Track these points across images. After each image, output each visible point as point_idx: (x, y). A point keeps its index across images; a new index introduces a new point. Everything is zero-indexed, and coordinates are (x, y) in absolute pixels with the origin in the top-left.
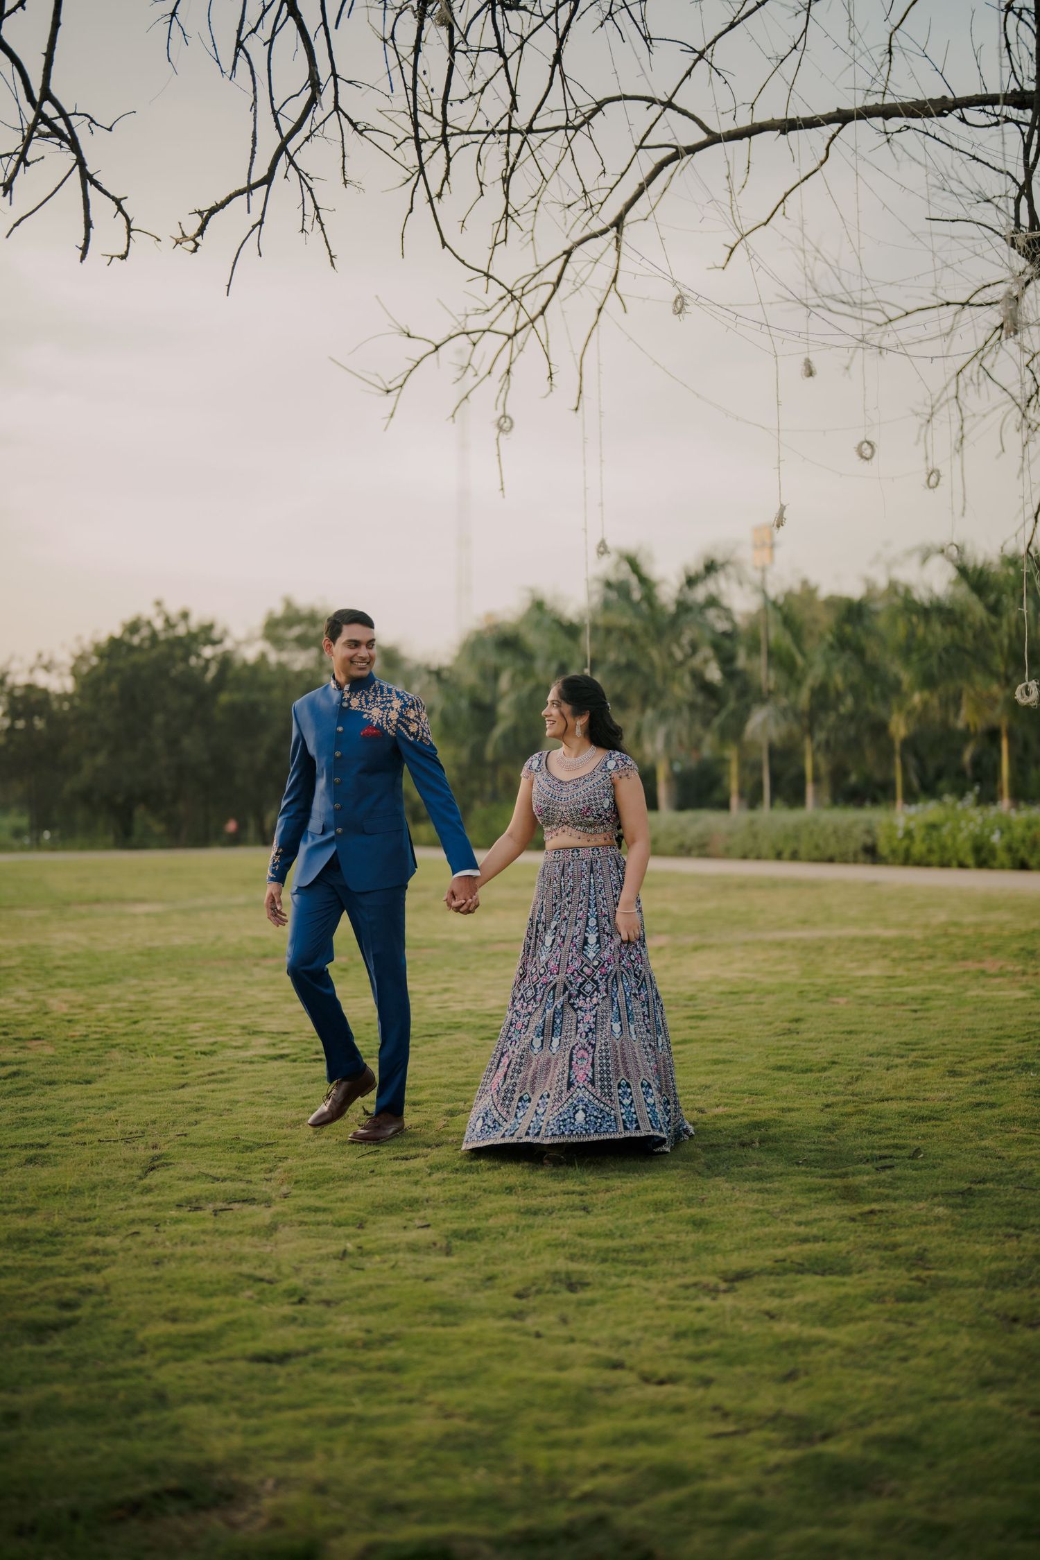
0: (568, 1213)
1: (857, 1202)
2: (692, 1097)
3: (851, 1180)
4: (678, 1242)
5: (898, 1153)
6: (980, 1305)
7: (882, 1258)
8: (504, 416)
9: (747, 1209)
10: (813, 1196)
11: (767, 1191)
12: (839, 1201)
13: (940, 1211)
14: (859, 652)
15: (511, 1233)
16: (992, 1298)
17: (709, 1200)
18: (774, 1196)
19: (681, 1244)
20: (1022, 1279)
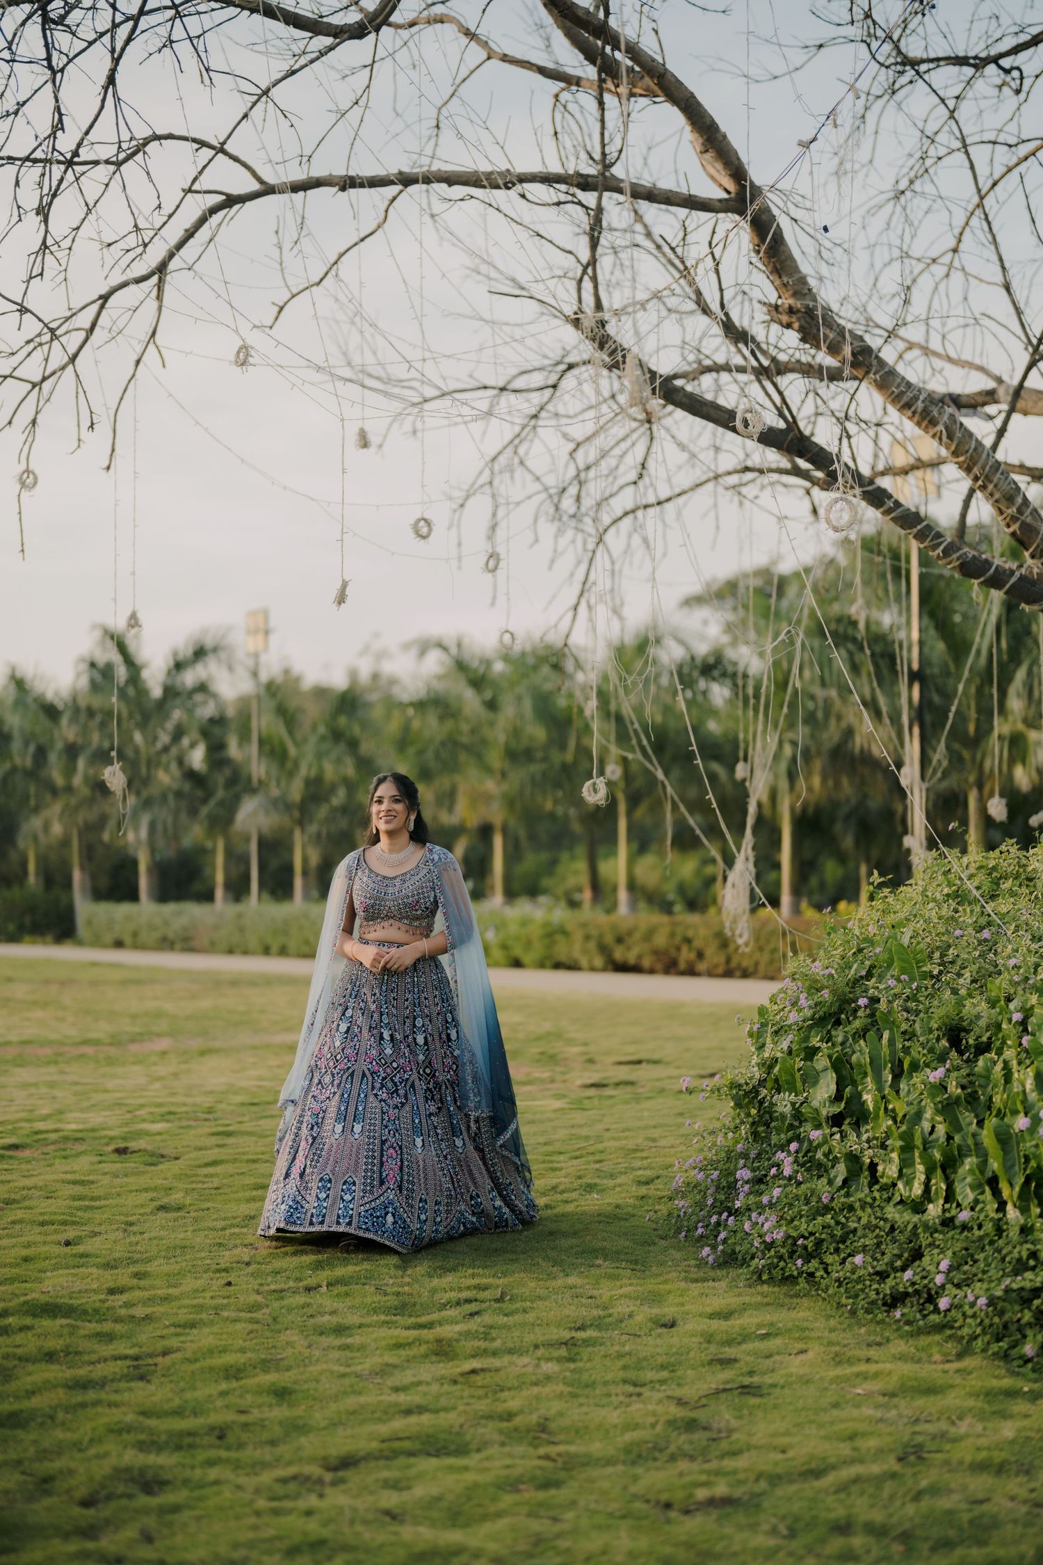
0: (123, 1385)
1: (452, 1359)
2: (236, 1230)
3: (439, 1331)
4: (263, 1420)
5: (482, 1295)
6: (625, 1488)
7: (501, 1432)
8: (27, 471)
9: (332, 1372)
10: (402, 1352)
11: (347, 1347)
12: (434, 1358)
13: (550, 1367)
14: (353, 744)
15: (60, 1416)
16: (636, 1478)
17: (286, 1362)
18: (358, 1354)
19: (267, 1423)
20: (661, 1451)
